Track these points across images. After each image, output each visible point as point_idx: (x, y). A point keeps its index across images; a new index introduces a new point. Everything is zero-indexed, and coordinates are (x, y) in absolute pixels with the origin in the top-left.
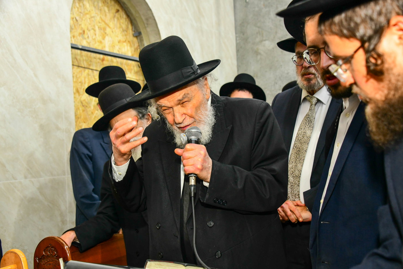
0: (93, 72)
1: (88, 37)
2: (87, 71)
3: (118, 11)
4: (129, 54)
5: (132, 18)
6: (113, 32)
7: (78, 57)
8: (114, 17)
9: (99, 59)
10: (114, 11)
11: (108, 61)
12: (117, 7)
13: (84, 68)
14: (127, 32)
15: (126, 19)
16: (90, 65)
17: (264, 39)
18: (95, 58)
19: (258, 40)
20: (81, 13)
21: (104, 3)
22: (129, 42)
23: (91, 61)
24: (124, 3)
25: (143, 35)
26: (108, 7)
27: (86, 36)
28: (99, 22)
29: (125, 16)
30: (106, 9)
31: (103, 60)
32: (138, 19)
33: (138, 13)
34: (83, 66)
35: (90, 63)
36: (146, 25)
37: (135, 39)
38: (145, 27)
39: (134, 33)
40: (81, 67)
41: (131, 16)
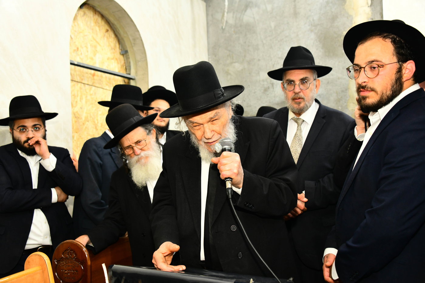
0: (85, 86)
1: (81, 54)
2: (79, 84)
3: (107, 31)
4: (116, 70)
5: (120, 38)
6: (102, 49)
7: (73, 72)
8: (105, 35)
9: (91, 74)
10: (104, 30)
11: (98, 76)
12: (107, 27)
13: (77, 82)
14: (115, 50)
15: (114, 38)
16: (82, 80)
17: (234, 61)
18: (87, 73)
19: (228, 62)
20: (75, 31)
21: (95, 23)
22: (116, 59)
23: (83, 76)
24: (113, 24)
25: (130, 54)
26: (99, 27)
27: (79, 53)
28: (91, 41)
29: (113, 36)
30: (97, 28)
31: (94, 75)
32: (125, 39)
33: (126, 33)
34: (77, 81)
35: (82, 78)
36: (133, 45)
37: (122, 57)
38: (132, 47)
39: (120, 51)
40: (75, 81)
41: (118, 36)
